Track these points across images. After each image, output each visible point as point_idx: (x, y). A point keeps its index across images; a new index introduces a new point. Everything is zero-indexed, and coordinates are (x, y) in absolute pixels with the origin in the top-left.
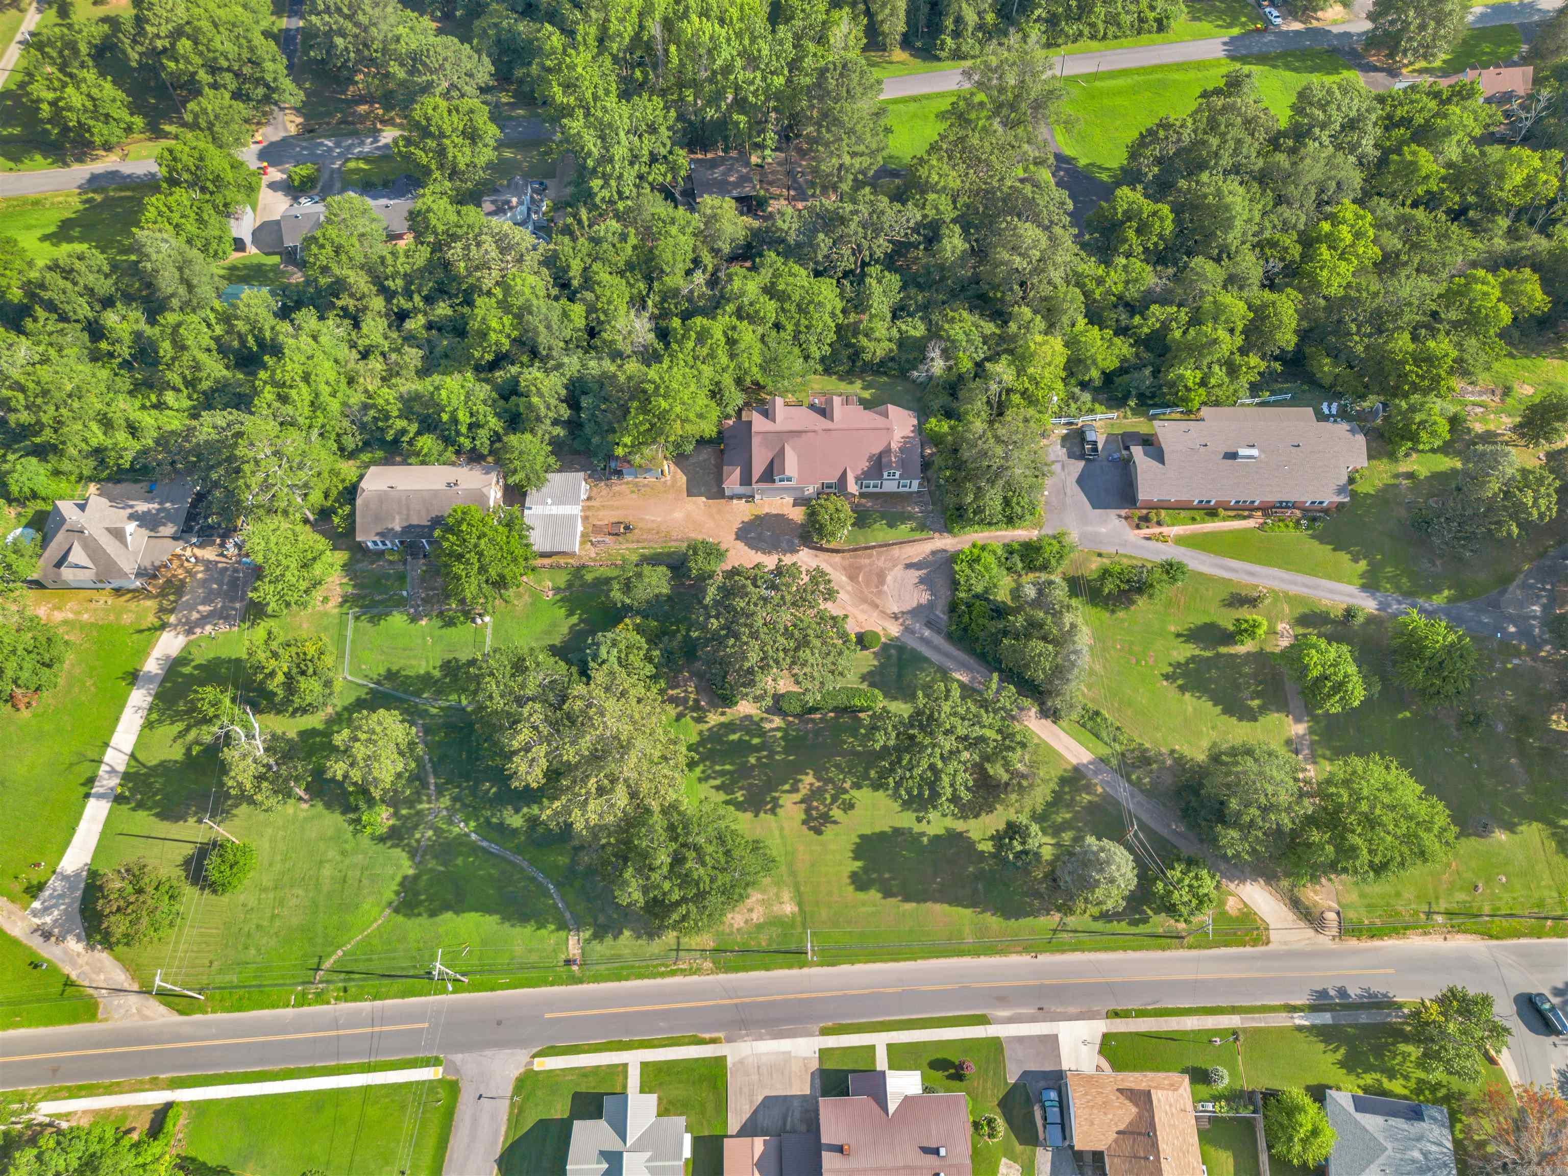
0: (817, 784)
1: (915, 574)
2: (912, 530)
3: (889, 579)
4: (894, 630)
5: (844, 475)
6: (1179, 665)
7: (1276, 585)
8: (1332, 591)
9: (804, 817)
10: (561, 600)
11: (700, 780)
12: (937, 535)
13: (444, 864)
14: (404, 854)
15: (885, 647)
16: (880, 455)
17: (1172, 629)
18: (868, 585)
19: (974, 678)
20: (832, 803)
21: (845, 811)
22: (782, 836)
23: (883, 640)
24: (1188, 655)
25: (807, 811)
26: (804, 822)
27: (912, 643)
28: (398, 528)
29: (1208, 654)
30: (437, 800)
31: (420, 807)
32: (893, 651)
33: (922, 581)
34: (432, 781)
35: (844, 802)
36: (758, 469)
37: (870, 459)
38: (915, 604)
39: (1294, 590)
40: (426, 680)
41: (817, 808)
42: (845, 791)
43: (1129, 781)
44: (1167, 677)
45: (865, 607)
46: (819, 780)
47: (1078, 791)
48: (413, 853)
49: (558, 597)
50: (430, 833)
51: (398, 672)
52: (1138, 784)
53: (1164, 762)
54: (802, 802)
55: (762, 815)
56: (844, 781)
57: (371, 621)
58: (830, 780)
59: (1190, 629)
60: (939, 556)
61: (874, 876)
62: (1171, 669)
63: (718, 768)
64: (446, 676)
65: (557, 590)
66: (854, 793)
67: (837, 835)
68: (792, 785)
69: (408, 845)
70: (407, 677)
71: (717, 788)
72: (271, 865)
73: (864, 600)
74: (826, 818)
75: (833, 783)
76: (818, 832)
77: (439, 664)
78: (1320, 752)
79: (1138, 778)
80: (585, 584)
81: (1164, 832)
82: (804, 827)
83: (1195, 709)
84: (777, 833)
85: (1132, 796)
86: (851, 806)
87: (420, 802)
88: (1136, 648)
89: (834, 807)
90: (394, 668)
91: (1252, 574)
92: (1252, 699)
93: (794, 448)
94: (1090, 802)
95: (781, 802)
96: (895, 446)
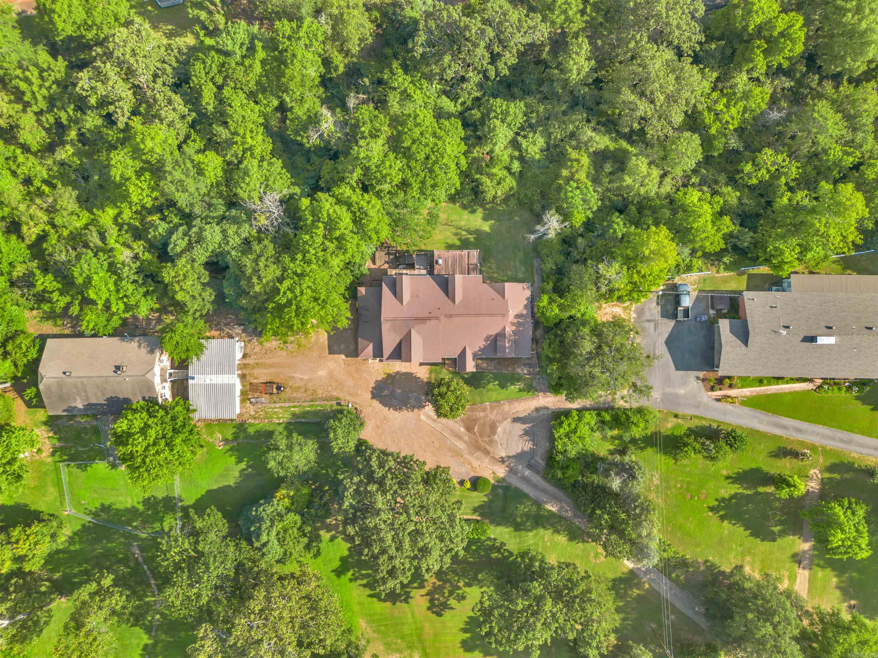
0: (438, 583)
1: (520, 428)
2: (520, 390)
3: (499, 430)
4: (501, 472)
5: (463, 353)
6: (723, 500)
7: (816, 440)
8: (862, 445)
9: (429, 605)
10: (231, 449)
11: (351, 580)
12: (541, 394)
13: (173, 636)
14: (142, 631)
15: (494, 487)
16: (497, 336)
17: (724, 472)
18: (481, 436)
19: (562, 508)
20: (449, 596)
21: (459, 601)
22: (413, 617)
23: (492, 482)
24: (733, 492)
25: (431, 601)
26: (429, 609)
27: (515, 482)
28: (80, 406)
29: (748, 492)
30: (159, 595)
31: (147, 599)
32: (500, 491)
33: (526, 433)
34: (153, 582)
35: (458, 595)
36: (388, 347)
37: (487, 339)
38: (519, 451)
39: (831, 444)
40: (133, 511)
41: (438, 599)
42: (459, 588)
43: (670, 578)
44: (712, 509)
45: (479, 454)
46: (439, 580)
47: (631, 587)
48: (148, 630)
49: (228, 447)
50: (158, 616)
51: (110, 506)
52: (676, 582)
53: (699, 567)
54: (427, 594)
55: (398, 603)
56: (458, 581)
57: (79, 467)
58: (448, 581)
59: (738, 473)
60: (542, 412)
61: (478, 642)
62: (717, 503)
63: (364, 572)
64: (148, 510)
65: (226, 441)
66: (467, 589)
67: (453, 616)
68: (419, 584)
69: (144, 624)
70: (117, 510)
71: (364, 586)
72: (49, 638)
73: (479, 448)
74: (445, 606)
75: (451, 583)
76: (439, 615)
77: (141, 500)
78: (816, 562)
79: (677, 576)
80: (248, 436)
81: (689, 613)
82: (429, 612)
83: (730, 532)
84: (410, 615)
85: (671, 589)
86: (464, 598)
87: (147, 596)
88: (693, 487)
89: (451, 598)
90: (107, 503)
91: (799, 431)
92: (776, 526)
93: (419, 333)
94: (638, 595)
95: (412, 595)
96: (509, 330)
